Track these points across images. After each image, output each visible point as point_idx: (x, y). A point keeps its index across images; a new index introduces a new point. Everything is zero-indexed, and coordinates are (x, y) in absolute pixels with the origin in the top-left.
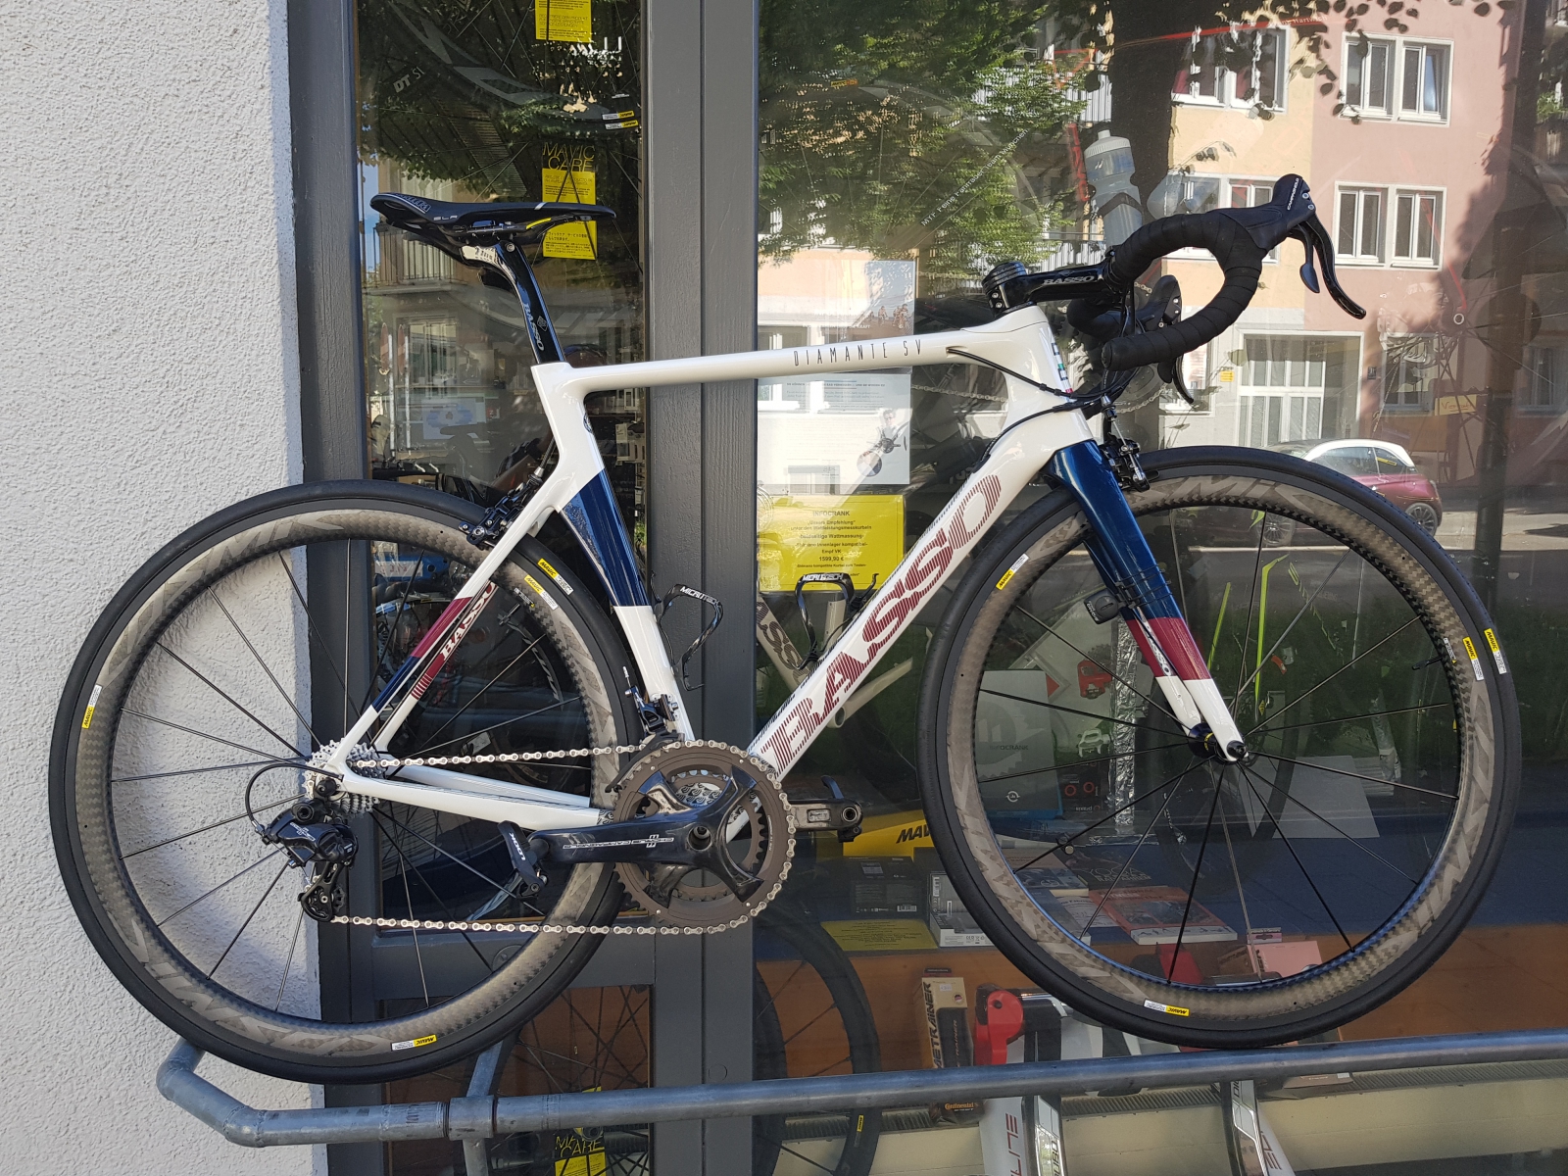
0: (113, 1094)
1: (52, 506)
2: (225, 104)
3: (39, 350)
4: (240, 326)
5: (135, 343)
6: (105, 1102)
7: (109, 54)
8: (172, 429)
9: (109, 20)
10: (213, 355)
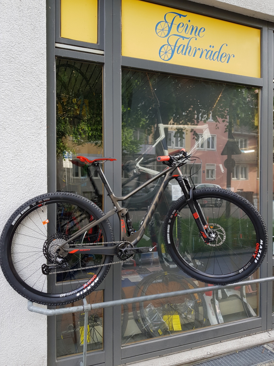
0: (10, 316)
1: (5, 207)
2: (38, 139)
3: (4, 180)
4: (40, 176)
5: (22, 179)
6: (9, 318)
7: (19, 130)
8: (27, 193)
9: (19, 125)
10: (35, 181)
